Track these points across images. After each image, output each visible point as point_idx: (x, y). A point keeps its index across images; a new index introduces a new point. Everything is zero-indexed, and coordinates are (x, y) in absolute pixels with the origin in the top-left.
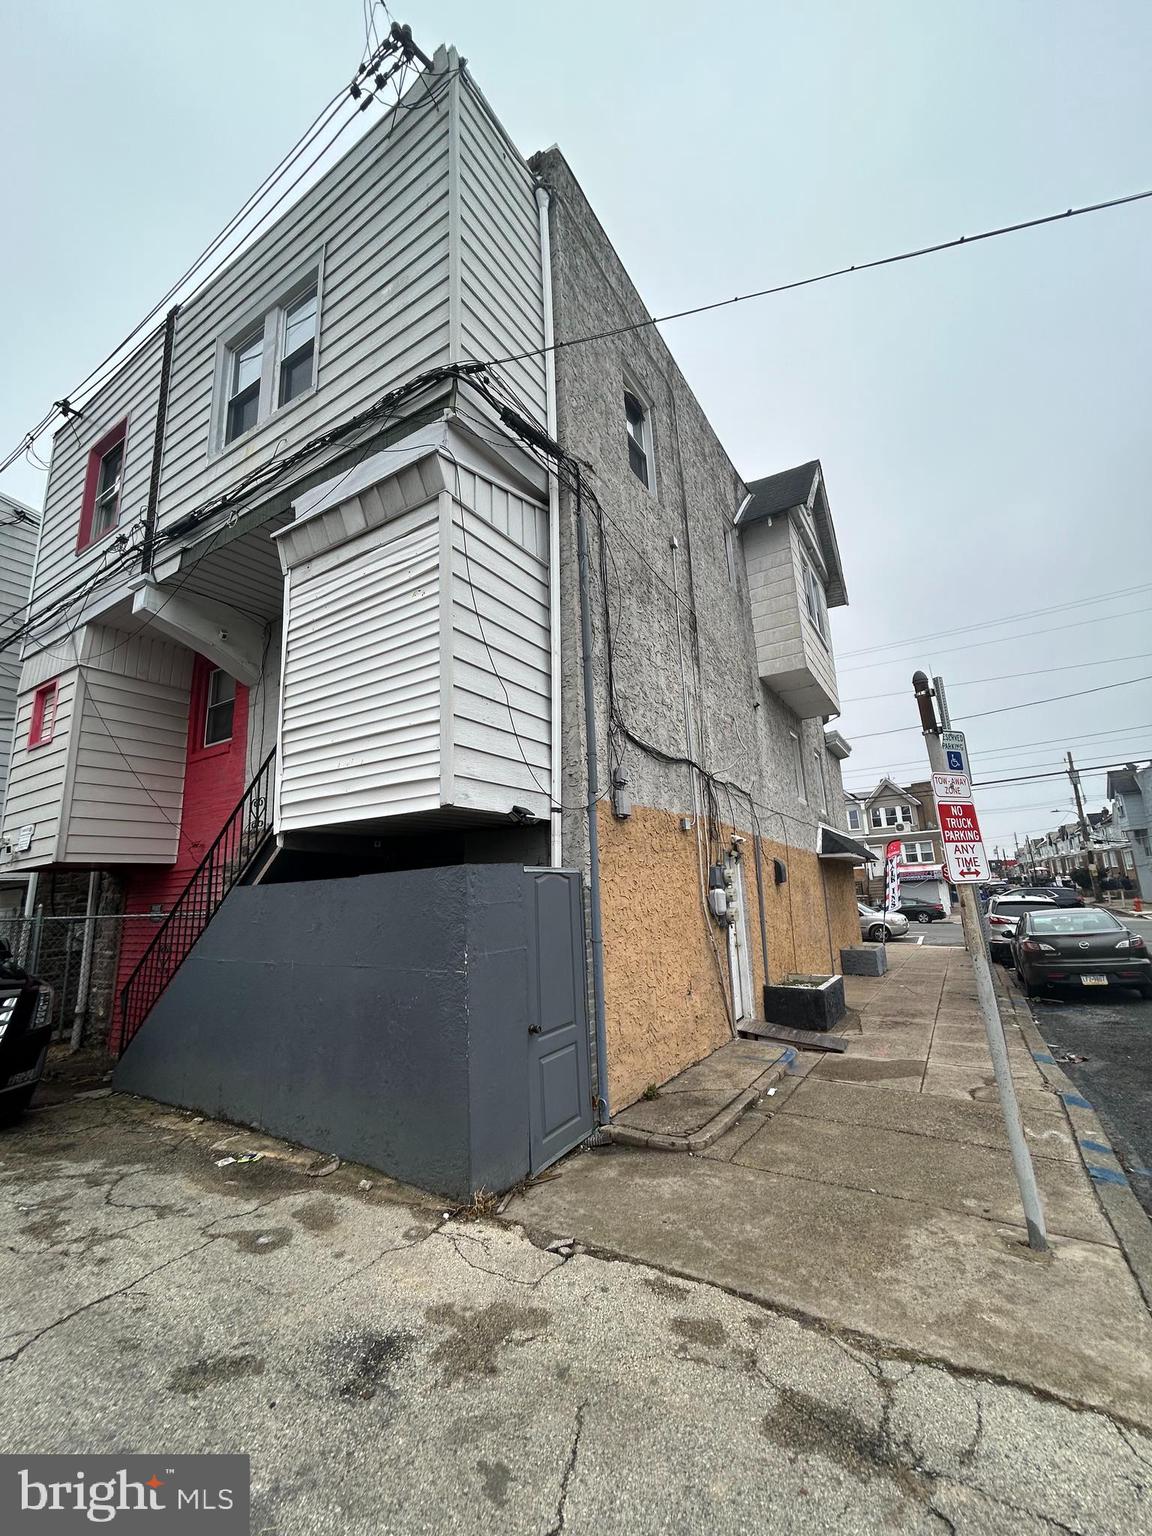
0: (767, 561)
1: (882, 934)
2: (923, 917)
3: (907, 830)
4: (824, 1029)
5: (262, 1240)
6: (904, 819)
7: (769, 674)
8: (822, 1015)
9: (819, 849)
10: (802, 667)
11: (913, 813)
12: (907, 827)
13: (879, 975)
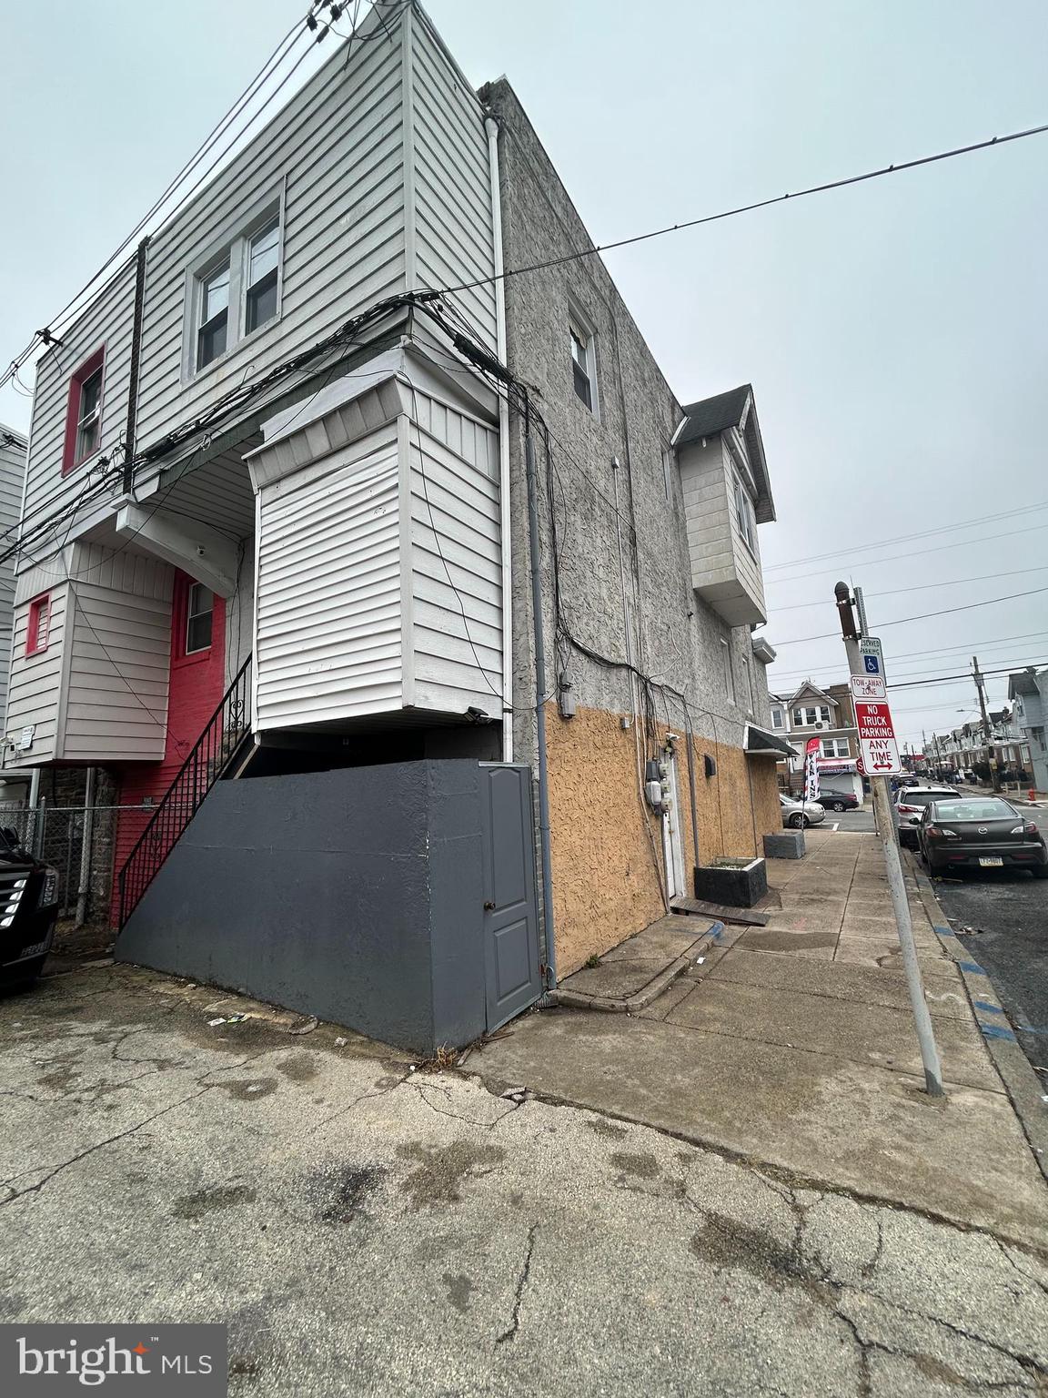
0: (702, 480)
1: (801, 822)
2: (838, 807)
3: (826, 728)
4: (748, 906)
5: (251, 1089)
6: (823, 718)
7: (702, 585)
8: (747, 894)
9: (745, 746)
10: (732, 579)
11: (831, 713)
12: (826, 725)
13: (797, 858)
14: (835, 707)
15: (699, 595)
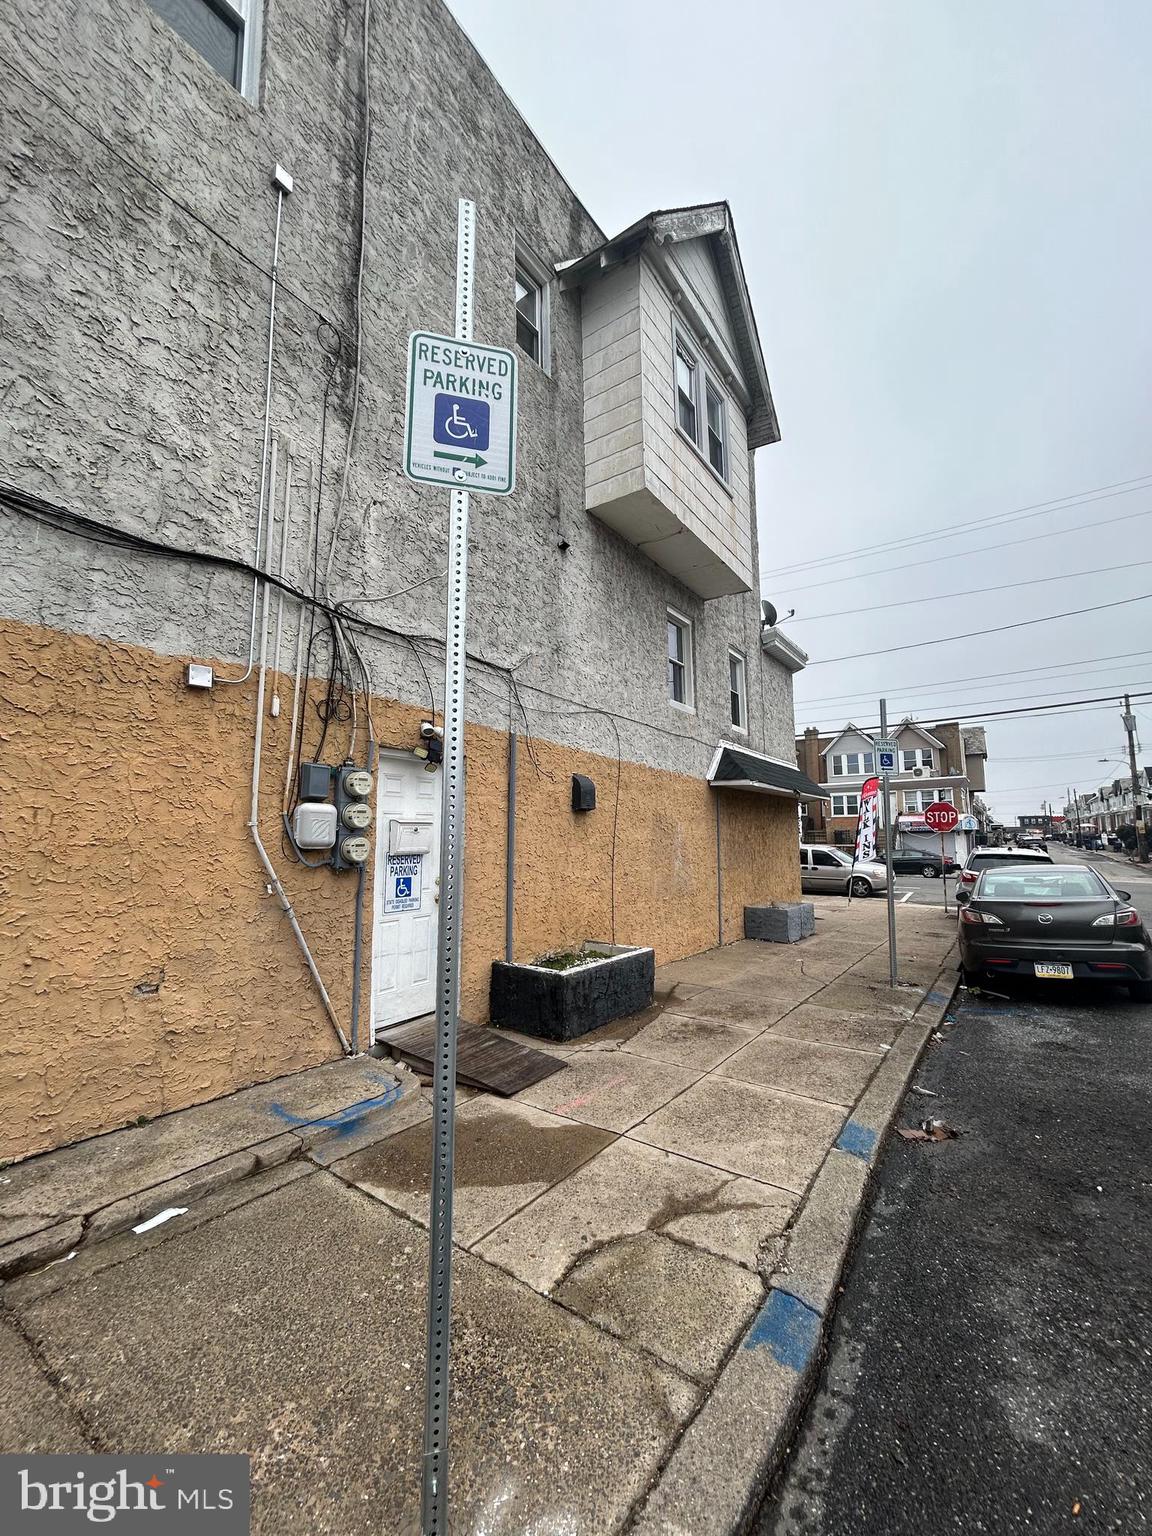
1: (861, 888)
2: (928, 871)
3: (926, 775)
6: (925, 763)
8: (559, 1016)
9: (710, 775)
10: (639, 488)
11: (935, 758)
12: (926, 772)
13: (788, 942)
14: (941, 750)
15: (597, 520)
